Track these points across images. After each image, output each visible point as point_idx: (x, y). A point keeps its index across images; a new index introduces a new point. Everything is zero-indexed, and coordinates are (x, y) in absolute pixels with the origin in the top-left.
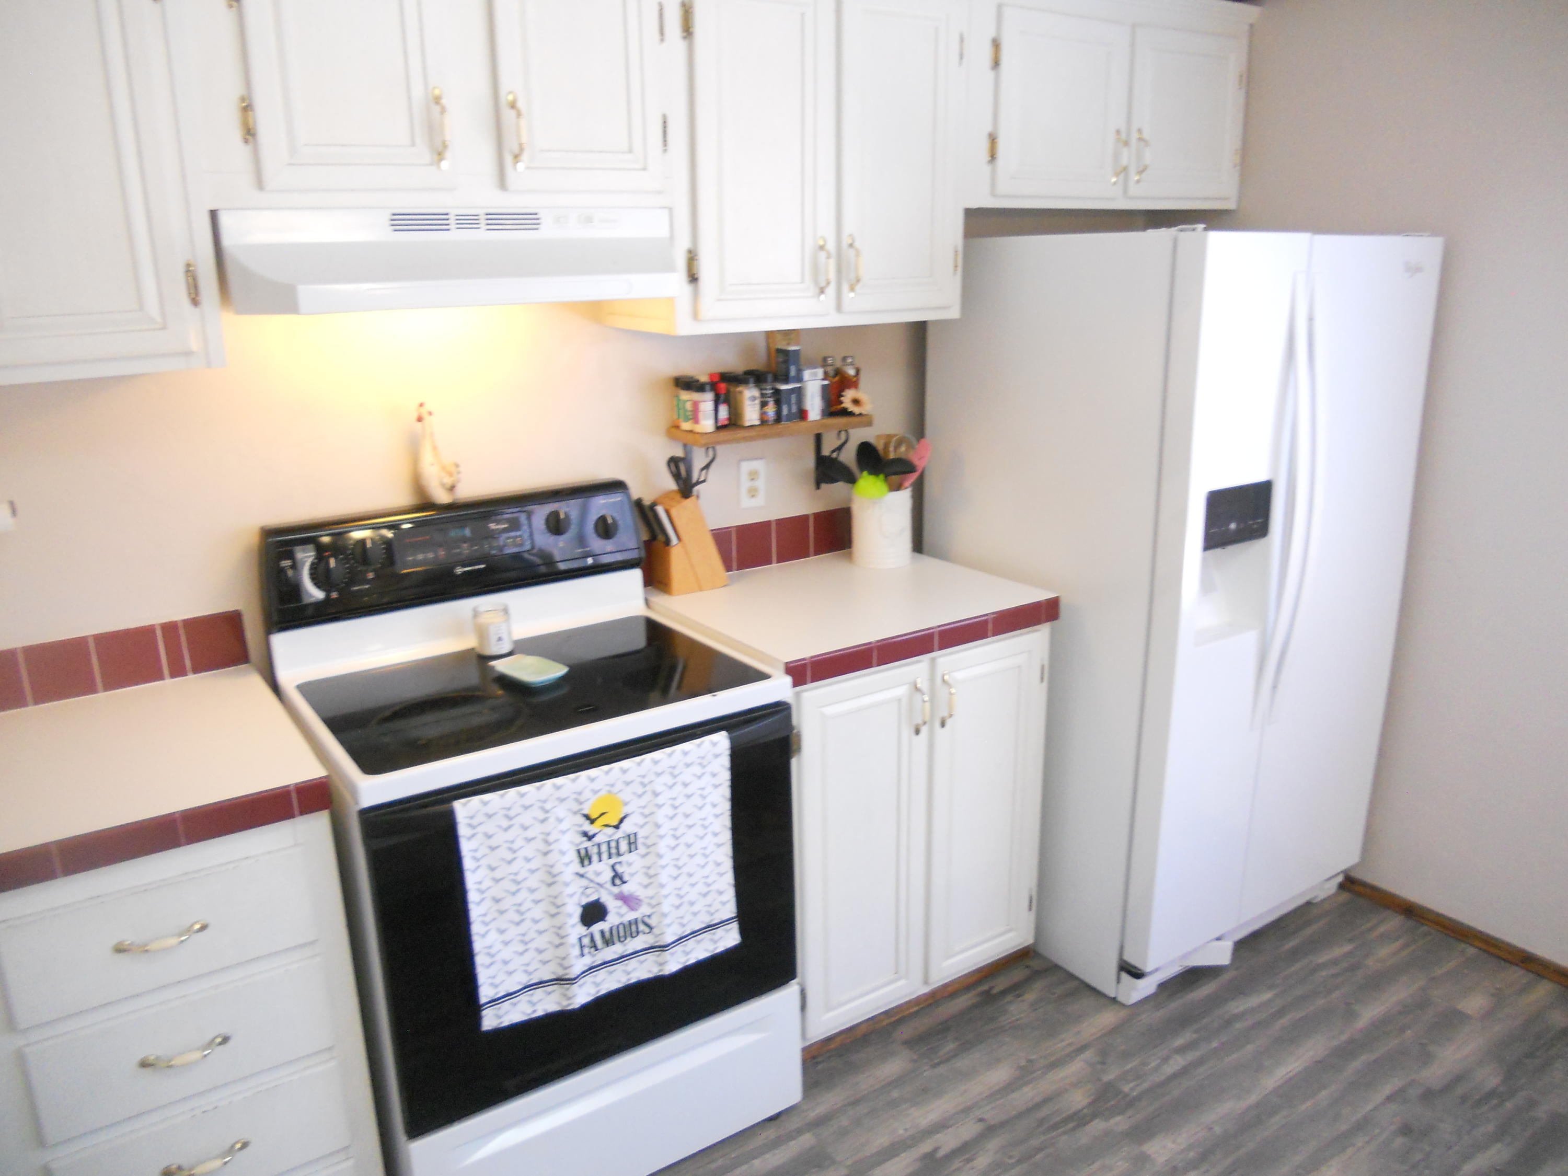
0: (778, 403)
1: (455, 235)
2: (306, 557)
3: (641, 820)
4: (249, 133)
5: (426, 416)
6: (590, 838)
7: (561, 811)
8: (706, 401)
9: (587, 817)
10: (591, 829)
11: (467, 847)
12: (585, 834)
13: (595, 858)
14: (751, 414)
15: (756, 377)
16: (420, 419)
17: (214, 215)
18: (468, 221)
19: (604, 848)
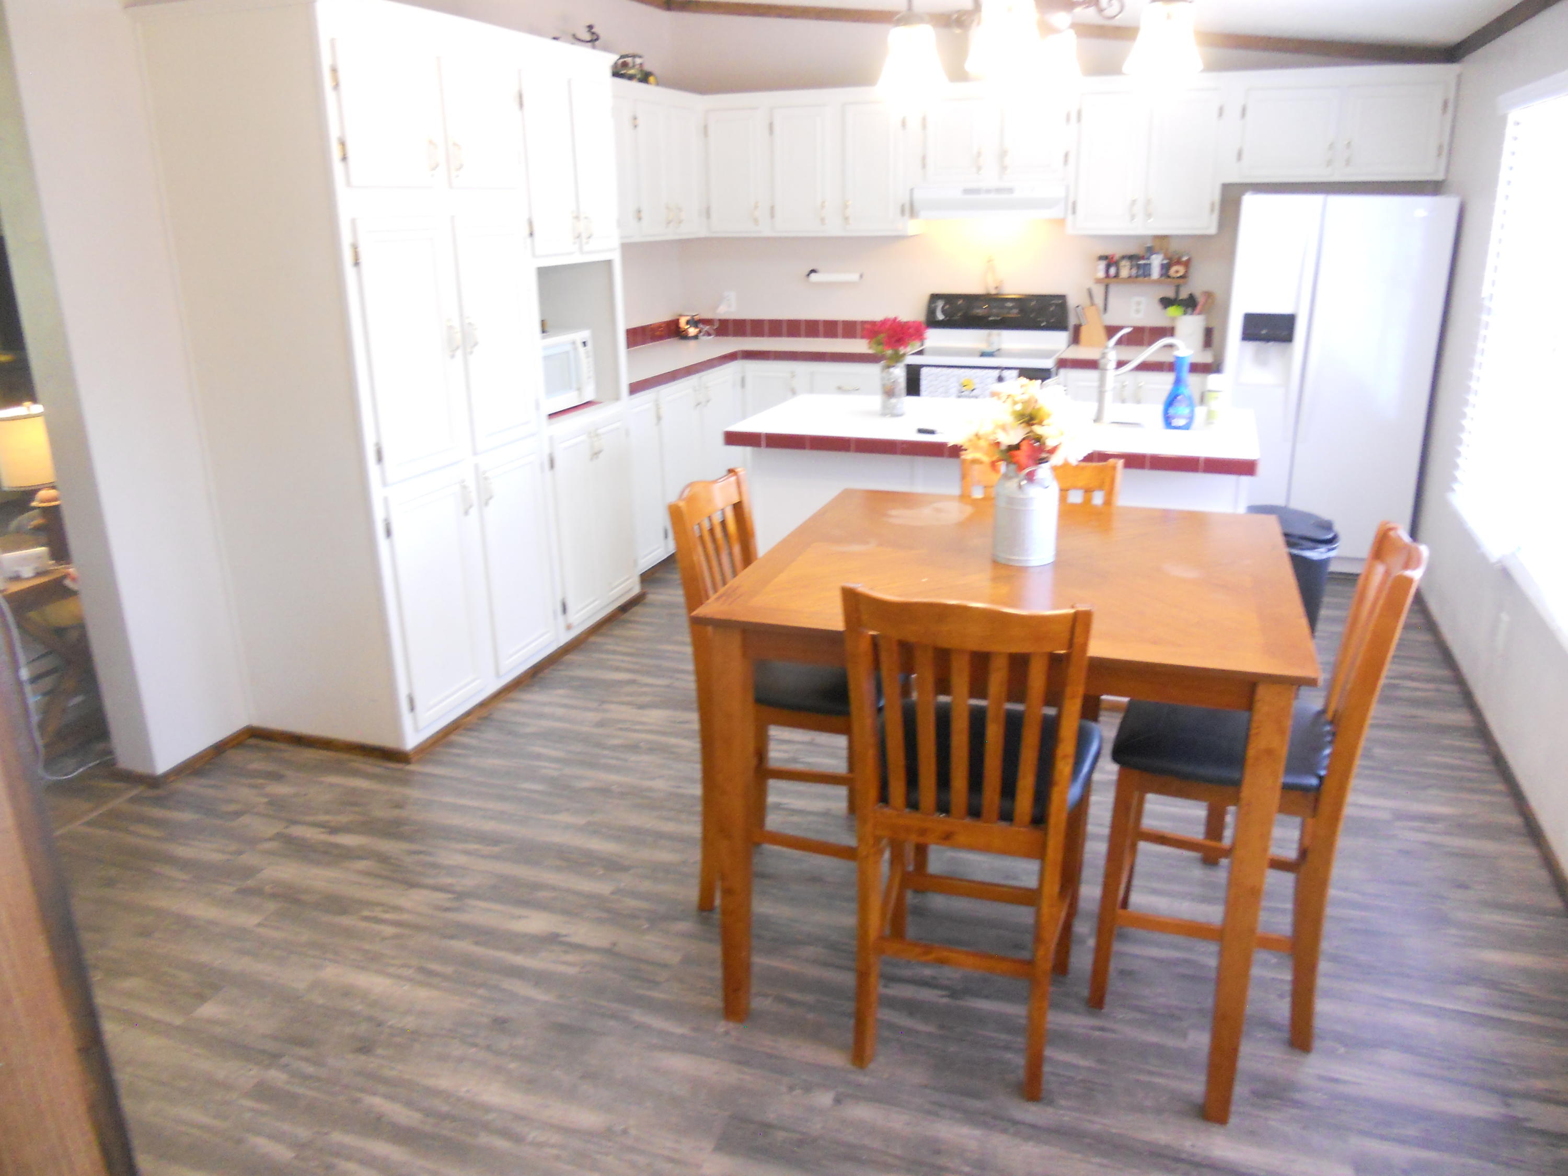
0: (1138, 269)
1: (983, 196)
2: (940, 304)
4: (924, 166)
5: (991, 261)
6: (962, 391)
7: (954, 379)
8: (1102, 265)
9: (962, 385)
10: (963, 388)
11: (923, 381)
12: (961, 389)
14: (1124, 273)
15: (1131, 258)
16: (989, 262)
17: (912, 189)
18: (988, 191)
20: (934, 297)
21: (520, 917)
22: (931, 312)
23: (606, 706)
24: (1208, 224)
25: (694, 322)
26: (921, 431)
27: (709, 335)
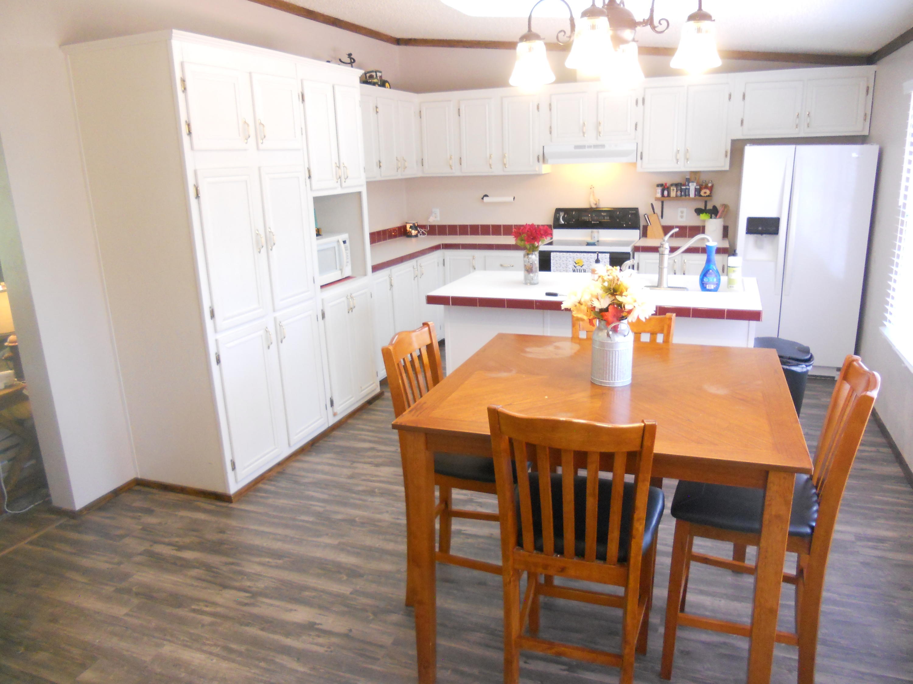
0: (681, 192)
1: (587, 150)
2: (562, 214)
3: (587, 267)
4: (551, 133)
5: (592, 188)
6: (575, 267)
7: (570, 260)
8: (659, 190)
9: (575, 263)
10: (576, 265)
11: (552, 261)
12: (575, 266)
13: (576, 272)
14: (673, 194)
15: (676, 185)
16: (591, 188)
17: (544, 147)
18: (589, 147)
19: (578, 270)
20: (558, 211)
21: (291, 610)
22: (556, 219)
23: (355, 465)
24: (724, 164)
25: (414, 227)
26: (548, 294)
27: (423, 234)
